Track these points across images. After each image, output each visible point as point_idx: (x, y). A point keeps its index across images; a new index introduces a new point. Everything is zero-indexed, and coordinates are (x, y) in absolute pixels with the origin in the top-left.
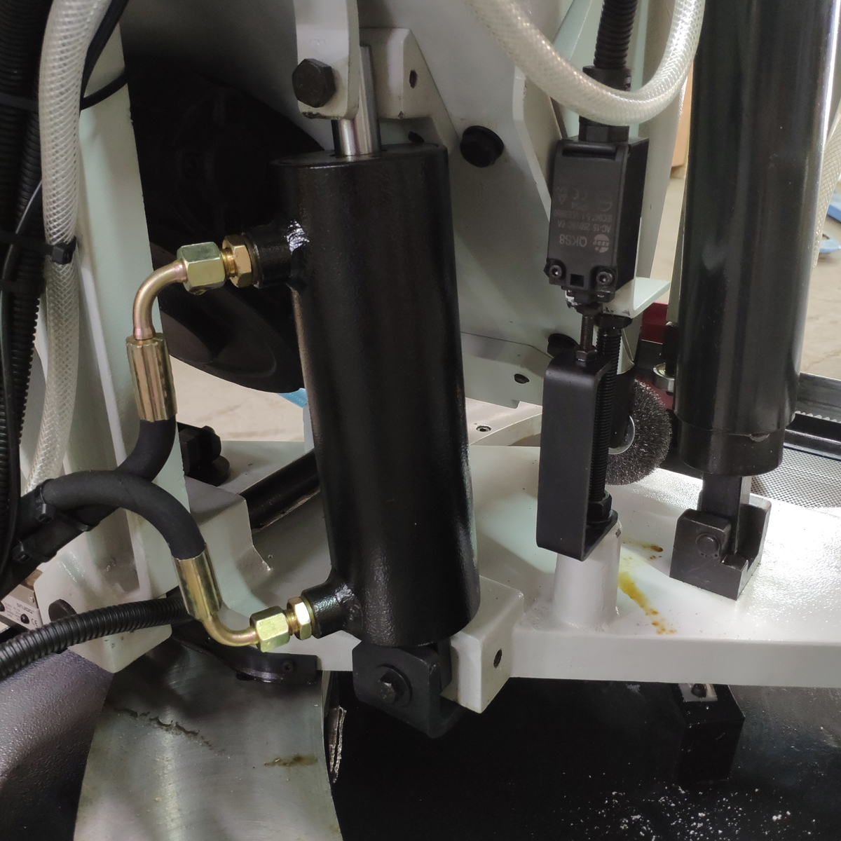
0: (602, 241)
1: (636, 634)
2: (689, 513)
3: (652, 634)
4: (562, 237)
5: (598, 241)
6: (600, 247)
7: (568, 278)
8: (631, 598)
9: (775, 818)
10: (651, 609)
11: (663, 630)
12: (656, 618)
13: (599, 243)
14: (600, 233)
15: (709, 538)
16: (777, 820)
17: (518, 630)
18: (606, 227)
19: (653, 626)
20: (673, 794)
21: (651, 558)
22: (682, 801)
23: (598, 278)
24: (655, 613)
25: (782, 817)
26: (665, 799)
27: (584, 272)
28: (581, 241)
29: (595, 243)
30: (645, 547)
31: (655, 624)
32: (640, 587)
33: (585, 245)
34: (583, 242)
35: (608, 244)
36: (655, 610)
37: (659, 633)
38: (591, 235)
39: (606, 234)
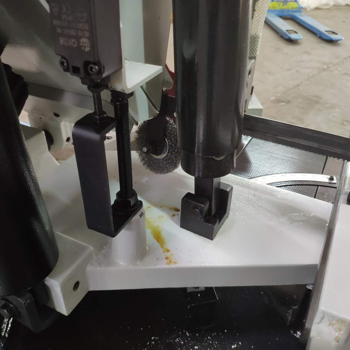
0: (85, 43)
1: (155, 266)
2: (189, 195)
3: (163, 265)
4: (62, 40)
5: (83, 43)
6: (85, 47)
7: (71, 68)
8: (157, 242)
9: (233, 347)
10: (167, 249)
11: (171, 262)
12: (168, 254)
13: (84, 45)
14: (83, 37)
15: (197, 210)
16: (234, 347)
17: (89, 268)
18: (85, 32)
19: (165, 260)
20: (184, 336)
21: (173, 216)
22: (187, 340)
23: (89, 69)
24: (168, 251)
25: (237, 346)
26: (179, 339)
27: (79, 64)
28: (72, 43)
29: (81, 44)
30: (171, 209)
31: (167, 258)
32: (163, 235)
33: (76, 46)
34: (74, 43)
35: (89, 45)
36: (168, 249)
37: (168, 264)
38: (78, 38)
39: (86, 37)
